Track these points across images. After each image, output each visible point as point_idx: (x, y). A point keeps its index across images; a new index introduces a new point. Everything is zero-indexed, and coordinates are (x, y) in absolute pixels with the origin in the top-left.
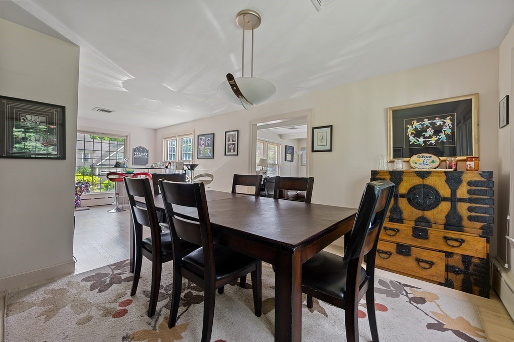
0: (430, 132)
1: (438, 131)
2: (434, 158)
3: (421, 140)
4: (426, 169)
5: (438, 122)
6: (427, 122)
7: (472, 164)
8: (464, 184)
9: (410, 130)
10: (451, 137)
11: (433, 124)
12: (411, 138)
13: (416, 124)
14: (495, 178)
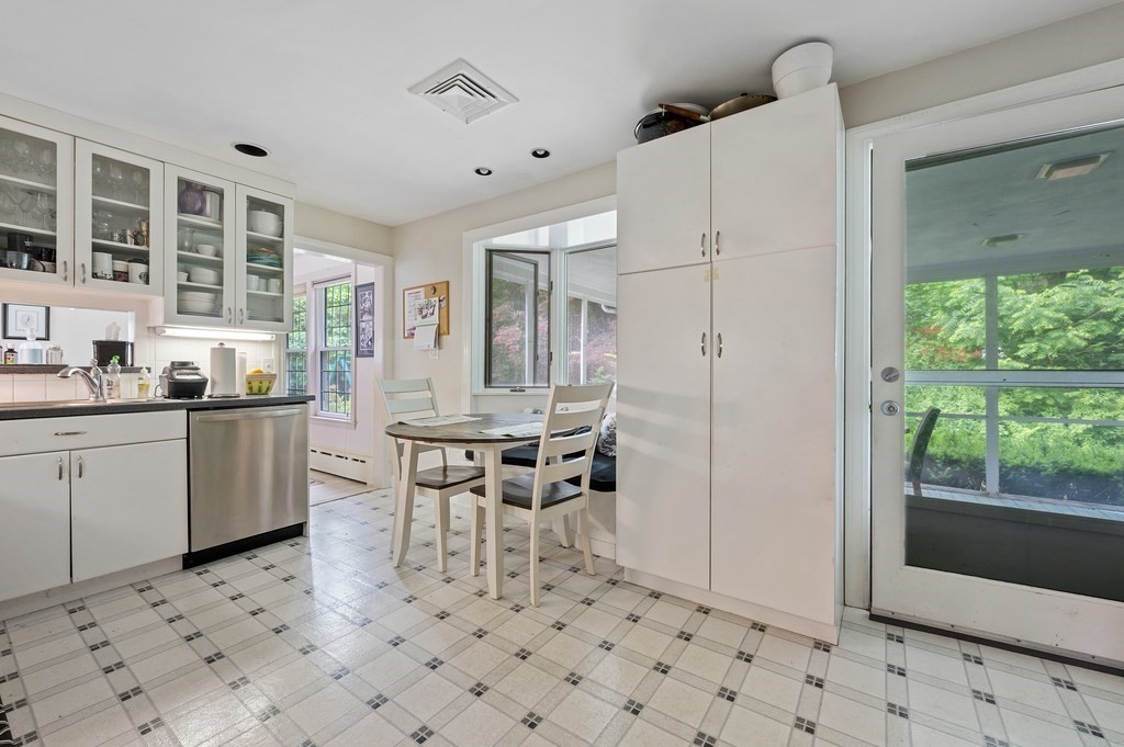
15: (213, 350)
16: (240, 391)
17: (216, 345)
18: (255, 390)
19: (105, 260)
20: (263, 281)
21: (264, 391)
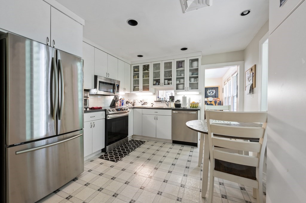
0: (212, 93)
1: (213, 92)
2: (212, 98)
3: (210, 94)
4: (211, 100)
5: (213, 91)
6: (211, 91)
7: (218, 99)
8: (217, 103)
9: (208, 92)
10: (215, 94)
11: (212, 91)
12: (208, 94)
13: (209, 91)
14: (221, 102)
15: (183, 97)
16: (188, 106)
17: (183, 96)
18: (195, 107)
19: (166, 81)
20: (195, 79)
21: (196, 107)
